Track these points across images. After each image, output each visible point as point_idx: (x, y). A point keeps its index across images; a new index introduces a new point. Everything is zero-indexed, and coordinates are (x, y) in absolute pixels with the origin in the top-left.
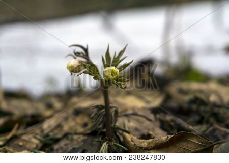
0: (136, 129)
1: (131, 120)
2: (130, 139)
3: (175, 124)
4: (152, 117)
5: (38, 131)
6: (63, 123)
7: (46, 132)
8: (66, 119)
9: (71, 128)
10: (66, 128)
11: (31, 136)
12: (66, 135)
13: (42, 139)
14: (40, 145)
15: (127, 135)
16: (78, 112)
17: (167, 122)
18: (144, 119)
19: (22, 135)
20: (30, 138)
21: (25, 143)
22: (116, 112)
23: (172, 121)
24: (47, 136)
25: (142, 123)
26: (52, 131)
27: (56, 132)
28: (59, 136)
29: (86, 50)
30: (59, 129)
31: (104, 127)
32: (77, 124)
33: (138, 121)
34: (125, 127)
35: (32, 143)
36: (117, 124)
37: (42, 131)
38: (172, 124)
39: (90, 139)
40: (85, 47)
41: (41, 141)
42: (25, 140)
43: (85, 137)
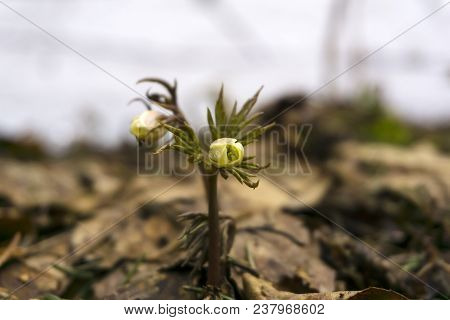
0: (272, 264)
1: (261, 241)
2: (258, 290)
3: (353, 253)
4: (303, 235)
5: (62, 250)
6: (116, 236)
7: (79, 253)
8: (123, 225)
9: (132, 248)
10: (121, 248)
11: (49, 260)
12: (121, 264)
13: (69, 268)
14: (65, 283)
15: (252, 279)
16: (147, 212)
17: (336, 248)
18: (287, 241)
19: (28, 256)
20: (44, 266)
21: (33, 276)
22: (232, 229)
23: (347, 246)
24: (81, 262)
25: (282, 248)
26: (91, 251)
27: (100, 253)
28: (106, 264)
29: (172, 91)
30: (106, 247)
32: (145, 238)
33: (275, 243)
34: (246, 258)
35: (49, 276)
36: (233, 254)
37: (71, 249)
38: (347, 253)
39: (172, 282)
40: (172, 84)
41: (68, 274)
42: (33, 270)
43: (163, 276)
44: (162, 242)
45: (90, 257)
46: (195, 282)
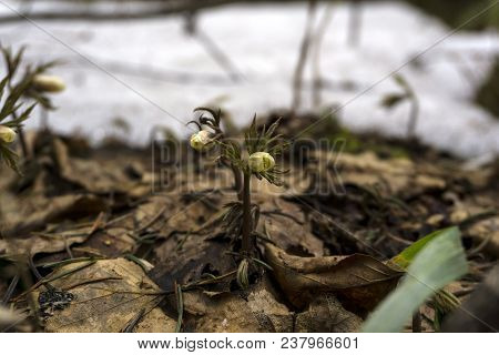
0: (281, 236)
1: (273, 221)
2: (276, 254)
4: (301, 216)
5: (129, 224)
6: (167, 215)
7: (142, 226)
8: (172, 207)
9: (180, 224)
10: (172, 223)
11: (121, 230)
12: (174, 234)
13: (137, 236)
14: (136, 247)
15: (271, 247)
16: (188, 199)
17: (324, 226)
18: (291, 221)
19: (107, 227)
20: (121, 234)
21: (113, 241)
22: (257, 212)
24: (144, 233)
25: (289, 226)
26: (150, 226)
27: (157, 227)
28: (162, 235)
29: (217, 116)
30: (161, 223)
31: (241, 232)
32: (188, 216)
33: (282, 222)
34: (265, 233)
35: (124, 242)
36: (258, 230)
37: (136, 224)
38: (331, 229)
39: (214, 249)
41: (137, 241)
42: (113, 237)
43: (208, 244)
44: (201, 220)
45: (150, 230)
46: (231, 248)
